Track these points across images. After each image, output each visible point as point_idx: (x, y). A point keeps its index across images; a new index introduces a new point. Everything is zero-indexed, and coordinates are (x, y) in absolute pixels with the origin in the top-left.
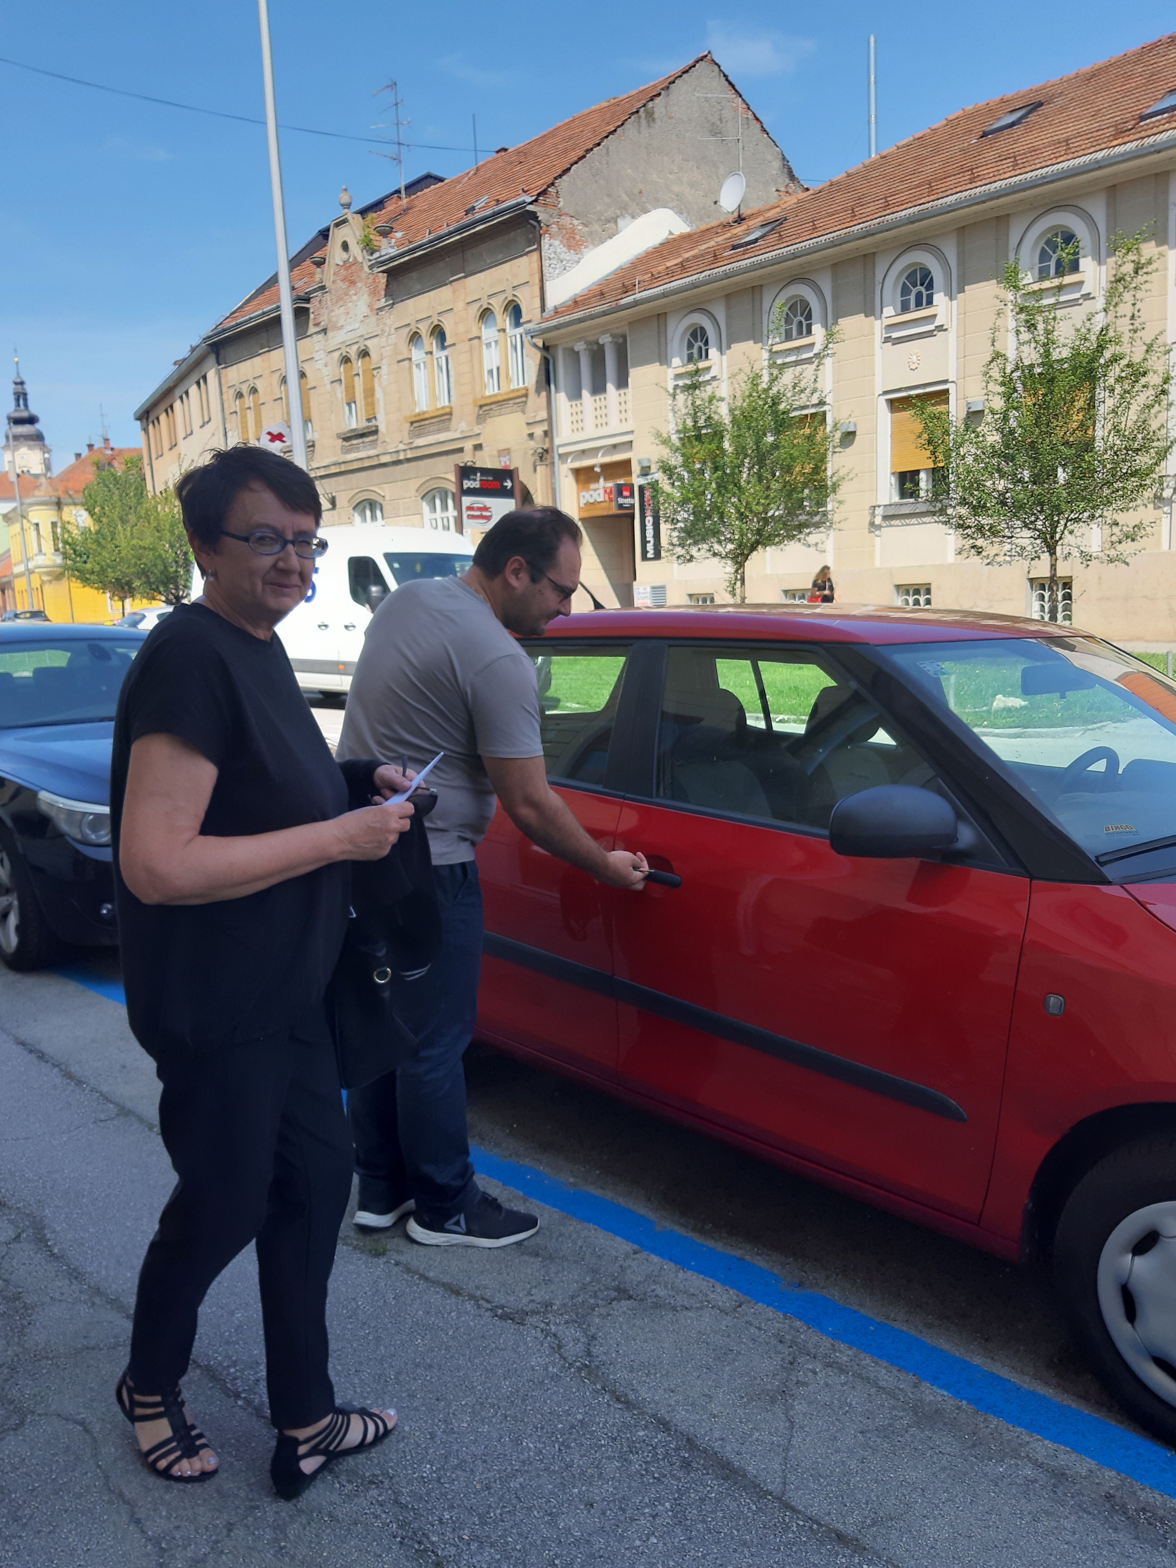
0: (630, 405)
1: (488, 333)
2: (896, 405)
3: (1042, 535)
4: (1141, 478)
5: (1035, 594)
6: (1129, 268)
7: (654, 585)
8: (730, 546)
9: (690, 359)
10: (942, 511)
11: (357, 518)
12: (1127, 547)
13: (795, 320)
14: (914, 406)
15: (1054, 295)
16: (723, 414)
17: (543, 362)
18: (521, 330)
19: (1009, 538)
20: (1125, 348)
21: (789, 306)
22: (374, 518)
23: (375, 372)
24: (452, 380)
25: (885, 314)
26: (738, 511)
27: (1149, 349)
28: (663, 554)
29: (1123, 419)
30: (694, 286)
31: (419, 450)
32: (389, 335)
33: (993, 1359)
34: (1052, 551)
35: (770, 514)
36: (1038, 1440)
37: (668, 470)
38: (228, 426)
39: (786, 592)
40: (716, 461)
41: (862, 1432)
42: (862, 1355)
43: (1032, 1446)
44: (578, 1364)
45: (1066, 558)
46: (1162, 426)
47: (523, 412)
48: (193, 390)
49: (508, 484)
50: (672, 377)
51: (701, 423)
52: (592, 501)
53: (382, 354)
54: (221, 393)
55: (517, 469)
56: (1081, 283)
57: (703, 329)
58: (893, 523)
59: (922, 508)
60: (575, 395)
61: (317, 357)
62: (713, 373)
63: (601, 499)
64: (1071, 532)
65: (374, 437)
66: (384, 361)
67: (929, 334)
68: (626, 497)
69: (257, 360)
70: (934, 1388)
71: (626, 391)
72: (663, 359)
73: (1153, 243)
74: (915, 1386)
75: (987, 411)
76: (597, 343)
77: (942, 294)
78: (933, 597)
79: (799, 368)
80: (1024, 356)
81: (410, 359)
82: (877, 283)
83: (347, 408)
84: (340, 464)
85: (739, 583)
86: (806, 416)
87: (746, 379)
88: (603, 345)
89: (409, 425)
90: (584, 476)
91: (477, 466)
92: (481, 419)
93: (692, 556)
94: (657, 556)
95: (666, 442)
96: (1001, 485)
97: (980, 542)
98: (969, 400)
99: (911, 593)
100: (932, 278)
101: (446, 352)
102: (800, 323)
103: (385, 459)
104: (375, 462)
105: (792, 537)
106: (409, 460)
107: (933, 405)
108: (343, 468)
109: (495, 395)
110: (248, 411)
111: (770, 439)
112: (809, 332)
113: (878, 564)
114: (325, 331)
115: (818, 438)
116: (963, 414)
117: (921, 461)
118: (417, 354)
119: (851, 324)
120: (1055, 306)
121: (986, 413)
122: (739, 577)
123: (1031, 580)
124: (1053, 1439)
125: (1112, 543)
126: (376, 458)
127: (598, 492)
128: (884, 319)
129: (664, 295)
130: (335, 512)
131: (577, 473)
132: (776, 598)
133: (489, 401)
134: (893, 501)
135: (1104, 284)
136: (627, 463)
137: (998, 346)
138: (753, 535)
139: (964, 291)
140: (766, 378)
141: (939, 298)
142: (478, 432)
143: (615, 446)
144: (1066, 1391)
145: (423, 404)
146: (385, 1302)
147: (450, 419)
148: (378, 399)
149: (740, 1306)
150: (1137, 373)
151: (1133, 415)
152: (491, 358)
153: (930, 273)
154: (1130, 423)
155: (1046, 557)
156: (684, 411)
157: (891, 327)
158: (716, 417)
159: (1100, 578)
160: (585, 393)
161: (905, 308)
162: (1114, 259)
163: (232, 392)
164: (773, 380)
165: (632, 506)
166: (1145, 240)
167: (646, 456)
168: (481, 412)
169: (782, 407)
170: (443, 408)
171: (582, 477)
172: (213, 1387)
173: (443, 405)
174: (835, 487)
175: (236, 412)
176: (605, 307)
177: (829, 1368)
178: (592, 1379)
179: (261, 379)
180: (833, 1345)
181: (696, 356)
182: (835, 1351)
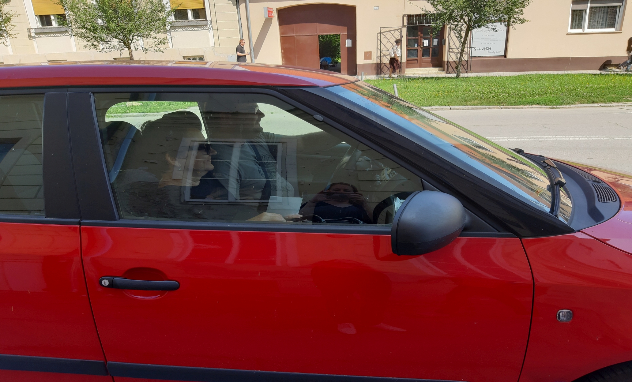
3: (123, 41)
19: (108, 42)
34: (129, 48)
45: (136, 50)
59: (54, 30)
64: (137, 40)
113: (37, 52)
117: (51, 11)
125: (156, 45)
134: (39, 27)
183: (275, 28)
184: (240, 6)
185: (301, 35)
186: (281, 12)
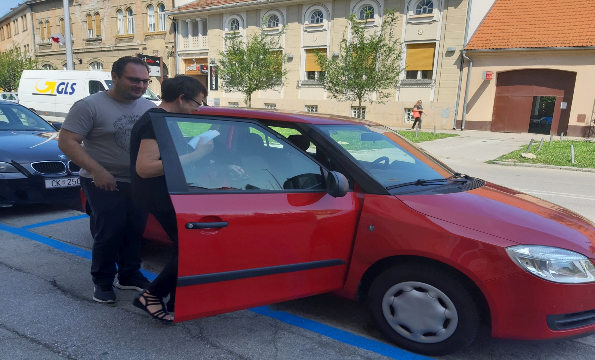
0: (207, 41)
1: (150, 12)
2: (307, 51)
3: (357, 94)
4: (391, 80)
5: (353, 111)
6: (390, 19)
7: (215, 98)
8: (245, 88)
9: (232, 29)
10: (323, 84)
11: (91, 68)
12: (385, 99)
13: (272, 21)
14: (315, 52)
15: (364, 25)
16: (244, 47)
17: (173, 24)
18: (164, 13)
19: (346, 94)
20: (387, 42)
21: (270, 17)
22: (98, 68)
23: (101, 20)
24: (134, 26)
25: (305, 23)
26: (249, 78)
27: (394, 43)
28: (219, 88)
29: (386, 63)
30: (234, 6)
31: (119, 47)
32: (108, 8)
33: (345, 327)
34: (360, 99)
35: (261, 80)
36: (361, 349)
37: (223, 63)
38: (35, 33)
39: (265, 104)
40: (241, 62)
41: (302, 350)
42: (301, 328)
43: (359, 351)
44: (197, 336)
45: (364, 101)
46: (398, 66)
47: (164, 39)
48: (20, 19)
49: (158, 62)
50: (225, 34)
51: (236, 49)
52: (191, 70)
53: (105, 15)
54: (33, 21)
55: (162, 57)
56: (374, 22)
57: (237, 20)
58: (305, 86)
59: (315, 83)
60: (186, 35)
61: (76, 13)
62: (240, 34)
63: (195, 69)
64: (367, 94)
65: (100, 42)
66: (105, 17)
67: (321, 31)
68: (205, 70)
69: (50, 12)
70: (326, 337)
71: (206, 36)
72: (221, 28)
73: (399, 13)
74: (319, 336)
75: (340, 56)
76: (195, 20)
77: (326, 20)
78: (318, 109)
79: (273, 36)
80: (354, 41)
81: (117, 18)
82: (303, 14)
83: (88, 31)
84: (85, 49)
85: (248, 100)
86: (275, 51)
87: (253, 38)
88: (198, 21)
89: (115, 39)
90: (188, 62)
91: (144, 54)
92: (146, 40)
93: (231, 90)
94: (217, 89)
95: (222, 54)
96: (344, 78)
97: (336, 94)
98: (334, 52)
99: (310, 108)
100: (323, 14)
101: (132, 17)
102: (274, 22)
103: (103, 49)
104: (100, 50)
105: (268, 87)
106: (115, 50)
107: (321, 52)
108: (86, 51)
109: (153, 33)
110: (45, 29)
111: (262, 57)
112: (277, 25)
113: (299, 98)
114: (80, 5)
115: (279, 58)
116: (331, 56)
117: (317, 69)
118: (120, 16)
119: (293, 25)
120: (364, 28)
121: (339, 57)
122: (249, 98)
123: (352, 107)
124: (367, 349)
125: (380, 98)
126: (100, 48)
127: (194, 67)
128: (305, 25)
129: (222, 8)
130: (81, 65)
131: (185, 60)
132: (263, 106)
133: (150, 34)
134: (305, 80)
135: (381, 23)
136: (206, 59)
137: (345, 38)
138: (254, 86)
139: (333, 20)
140: (260, 38)
141: (325, 21)
142: (145, 44)
143: (201, 53)
144: (370, 335)
145: (122, 32)
146: (118, 321)
147: (133, 39)
148: (102, 29)
149: (256, 316)
150: (391, 50)
151: (389, 61)
152: (151, 20)
153: (322, 13)
154: (388, 64)
155: (358, 100)
156: (229, 45)
157: (306, 27)
158: (242, 48)
159: (375, 108)
160: (190, 36)
161: (312, 22)
162: (385, 16)
163: (37, 21)
164: (263, 39)
165: (207, 73)
166: (396, 12)
167: (214, 58)
168: (146, 37)
169: (267, 47)
170: (130, 35)
171: (187, 62)
172: (48, 350)
173: (130, 33)
174: (285, 73)
175: (39, 28)
176: (199, 9)
177: (289, 333)
178: (203, 340)
179: (51, 18)
180: (290, 326)
181: (234, 29)
182: (291, 328)
183: (492, 88)
184: (463, 69)
185: (516, 95)
186: (500, 75)
